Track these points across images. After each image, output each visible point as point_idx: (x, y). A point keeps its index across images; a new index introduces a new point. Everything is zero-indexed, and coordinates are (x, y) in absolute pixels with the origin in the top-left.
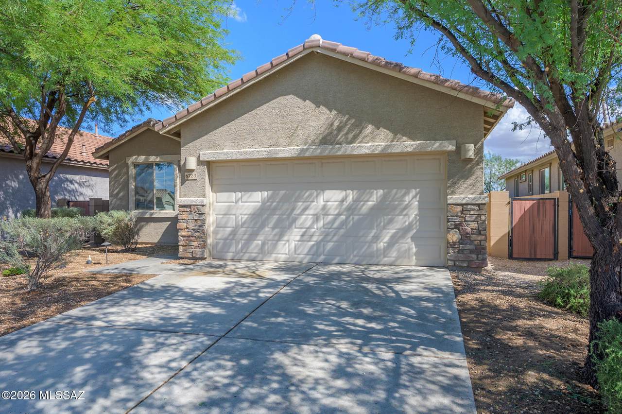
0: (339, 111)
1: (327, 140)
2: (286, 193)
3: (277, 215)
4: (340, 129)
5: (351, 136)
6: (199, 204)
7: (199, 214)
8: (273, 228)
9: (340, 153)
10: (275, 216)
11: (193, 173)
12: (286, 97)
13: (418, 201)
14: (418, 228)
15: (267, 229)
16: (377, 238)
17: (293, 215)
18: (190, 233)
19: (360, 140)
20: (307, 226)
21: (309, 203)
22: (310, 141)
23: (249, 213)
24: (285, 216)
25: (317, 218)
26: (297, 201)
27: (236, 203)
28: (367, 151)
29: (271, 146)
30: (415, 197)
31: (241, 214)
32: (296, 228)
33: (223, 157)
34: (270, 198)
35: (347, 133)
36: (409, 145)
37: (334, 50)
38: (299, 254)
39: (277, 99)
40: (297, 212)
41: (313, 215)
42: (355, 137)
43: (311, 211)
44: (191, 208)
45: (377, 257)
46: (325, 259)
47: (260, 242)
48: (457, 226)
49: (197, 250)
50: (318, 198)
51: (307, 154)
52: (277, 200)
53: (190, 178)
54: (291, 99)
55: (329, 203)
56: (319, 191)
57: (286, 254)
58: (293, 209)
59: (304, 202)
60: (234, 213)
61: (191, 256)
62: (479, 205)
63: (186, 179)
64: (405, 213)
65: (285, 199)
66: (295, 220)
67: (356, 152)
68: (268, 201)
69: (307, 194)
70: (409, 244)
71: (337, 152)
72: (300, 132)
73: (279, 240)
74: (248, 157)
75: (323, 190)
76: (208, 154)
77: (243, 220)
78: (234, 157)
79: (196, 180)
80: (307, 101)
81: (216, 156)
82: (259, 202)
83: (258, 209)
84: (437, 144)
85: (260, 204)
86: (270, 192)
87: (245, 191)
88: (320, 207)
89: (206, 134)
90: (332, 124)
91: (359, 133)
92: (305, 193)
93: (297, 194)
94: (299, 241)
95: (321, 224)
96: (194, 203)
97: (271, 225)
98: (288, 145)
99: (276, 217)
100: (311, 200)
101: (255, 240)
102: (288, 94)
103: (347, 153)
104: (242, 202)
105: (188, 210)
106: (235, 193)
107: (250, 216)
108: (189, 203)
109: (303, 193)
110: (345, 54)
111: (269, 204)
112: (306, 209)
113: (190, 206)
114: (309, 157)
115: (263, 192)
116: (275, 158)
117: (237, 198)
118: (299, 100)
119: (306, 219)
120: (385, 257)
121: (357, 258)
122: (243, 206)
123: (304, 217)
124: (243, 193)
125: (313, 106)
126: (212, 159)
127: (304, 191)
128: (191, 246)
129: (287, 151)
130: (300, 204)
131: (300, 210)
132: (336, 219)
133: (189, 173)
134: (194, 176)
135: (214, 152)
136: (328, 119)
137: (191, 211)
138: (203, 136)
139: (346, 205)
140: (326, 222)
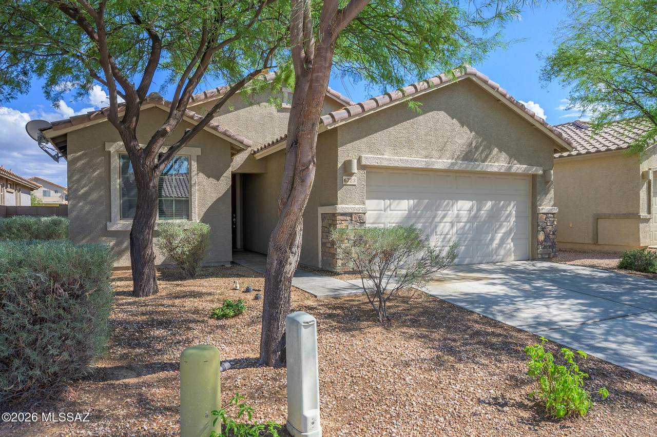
0: (477, 133)
1: (468, 156)
2: (428, 201)
3: (421, 223)
4: (477, 148)
5: (483, 155)
6: (361, 212)
7: (361, 223)
9: (478, 169)
10: (419, 224)
11: (353, 178)
12: (439, 112)
13: (515, 211)
14: (515, 231)
16: (492, 240)
17: (434, 223)
19: (489, 159)
20: (445, 233)
21: (446, 212)
22: (456, 156)
23: (396, 221)
24: (427, 224)
25: (452, 224)
26: (437, 210)
27: (385, 211)
28: (496, 170)
29: (426, 157)
30: (513, 207)
31: (389, 223)
32: (436, 235)
33: (385, 163)
34: (415, 206)
35: (481, 153)
36: (519, 168)
37: (486, 82)
39: (431, 113)
40: (437, 219)
41: (450, 222)
42: (487, 157)
43: (448, 219)
44: (351, 217)
45: (492, 257)
46: (459, 261)
48: (543, 229)
50: (454, 207)
51: (456, 168)
52: (421, 209)
53: (349, 183)
54: (442, 114)
55: (461, 212)
56: (454, 201)
58: (435, 217)
59: (443, 210)
60: (383, 221)
62: (553, 214)
63: (344, 183)
64: (508, 220)
65: (427, 208)
66: (436, 227)
67: (489, 170)
68: (414, 210)
69: (445, 203)
70: (510, 245)
71: (477, 168)
72: (449, 147)
74: (409, 165)
75: (457, 200)
76: (370, 159)
78: (396, 164)
79: (355, 185)
80: (455, 120)
81: (379, 161)
82: (405, 210)
83: (405, 218)
84: (534, 168)
85: (407, 212)
86: (416, 201)
87: (394, 199)
88: (455, 216)
89: (366, 136)
90: (471, 144)
91: (490, 154)
92: (445, 201)
93: (437, 203)
95: (455, 229)
96: (356, 211)
98: (440, 158)
100: (448, 209)
102: (440, 110)
103: (483, 170)
104: (390, 210)
105: (348, 218)
106: (384, 200)
108: (350, 211)
109: (442, 202)
110: (493, 88)
111: (414, 212)
112: (444, 217)
113: (351, 215)
114: (457, 170)
115: (410, 200)
116: (431, 169)
117: (386, 207)
118: (449, 118)
119: (445, 226)
120: (497, 256)
121: (480, 258)
122: (392, 214)
123: (442, 224)
124: (391, 201)
125: (459, 125)
126: (374, 164)
127: (444, 201)
129: (442, 163)
130: (440, 212)
131: (439, 218)
132: (465, 226)
133: (348, 177)
134: (353, 181)
135: (375, 156)
136: (469, 138)
137: (351, 220)
138: (363, 138)
139: (473, 213)
140: (458, 228)
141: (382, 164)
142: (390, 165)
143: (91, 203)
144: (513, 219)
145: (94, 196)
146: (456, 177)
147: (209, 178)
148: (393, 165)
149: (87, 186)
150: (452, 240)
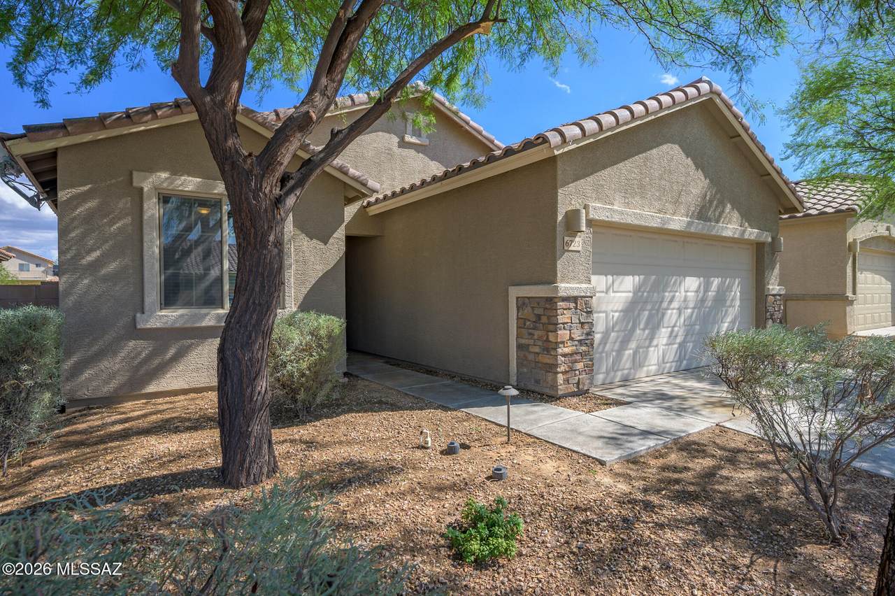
0: (711, 181)
1: (703, 213)
2: (656, 278)
3: (647, 310)
4: (711, 202)
5: (717, 214)
7: (587, 312)
8: (644, 330)
9: (714, 232)
11: (577, 239)
12: (673, 146)
13: (740, 292)
14: (740, 319)
15: (638, 332)
17: (661, 310)
18: (574, 348)
19: (723, 219)
20: (672, 325)
21: (673, 293)
22: (691, 213)
23: (620, 309)
24: (654, 312)
25: (679, 310)
26: (664, 291)
27: (607, 293)
29: (660, 211)
30: (738, 287)
31: (612, 311)
32: (663, 327)
33: (616, 218)
34: (640, 285)
35: (715, 210)
36: (752, 233)
37: (729, 108)
38: (667, 363)
39: (665, 146)
40: (665, 305)
42: (720, 216)
43: (675, 305)
44: (576, 304)
46: (687, 365)
47: (631, 351)
48: (772, 316)
49: (583, 376)
50: (681, 287)
51: (693, 230)
52: (647, 290)
53: (572, 248)
54: (676, 149)
55: (688, 294)
56: (681, 278)
57: (655, 365)
58: (661, 302)
59: (670, 292)
60: (604, 309)
61: (576, 390)
62: (781, 295)
63: (566, 248)
64: (733, 304)
65: (654, 288)
66: (663, 315)
67: (724, 234)
68: (639, 291)
69: (673, 281)
71: (712, 231)
72: (683, 199)
73: (649, 346)
74: (643, 223)
75: (685, 276)
76: (600, 210)
77: (615, 319)
78: (630, 221)
79: (579, 252)
80: (689, 159)
81: (609, 215)
82: (630, 292)
83: (630, 303)
84: (765, 234)
85: (631, 295)
86: (642, 277)
87: (619, 274)
88: (682, 299)
89: (592, 174)
90: (706, 195)
91: (723, 212)
94: (666, 345)
95: (682, 320)
96: (583, 294)
97: (642, 326)
98: (674, 214)
99: (646, 313)
100: (675, 289)
101: (626, 350)
102: (674, 142)
104: (614, 292)
105: (572, 305)
106: (606, 276)
107: (622, 314)
108: (576, 294)
109: (670, 279)
110: (736, 117)
111: (640, 294)
112: (671, 301)
113: (575, 299)
114: (694, 233)
115: (635, 276)
116: (665, 229)
117: (608, 285)
118: (683, 156)
119: (672, 313)
122: (614, 297)
123: (669, 311)
124: (615, 276)
125: (694, 167)
126: (604, 218)
127: (671, 277)
128: (575, 370)
129: (678, 222)
130: (667, 294)
131: (667, 303)
132: (692, 313)
133: (571, 239)
134: (577, 244)
135: (604, 206)
136: (703, 188)
137: (576, 308)
138: (588, 175)
139: (701, 295)
140: (686, 317)
141: (613, 220)
142: (622, 221)
143: (106, 279)
144: (738, 303)
145: (112, 267)
146: (684, 242)
147: (312, 239)
148: (625, 221)
149: (99, 248)
150: (680, 334)
